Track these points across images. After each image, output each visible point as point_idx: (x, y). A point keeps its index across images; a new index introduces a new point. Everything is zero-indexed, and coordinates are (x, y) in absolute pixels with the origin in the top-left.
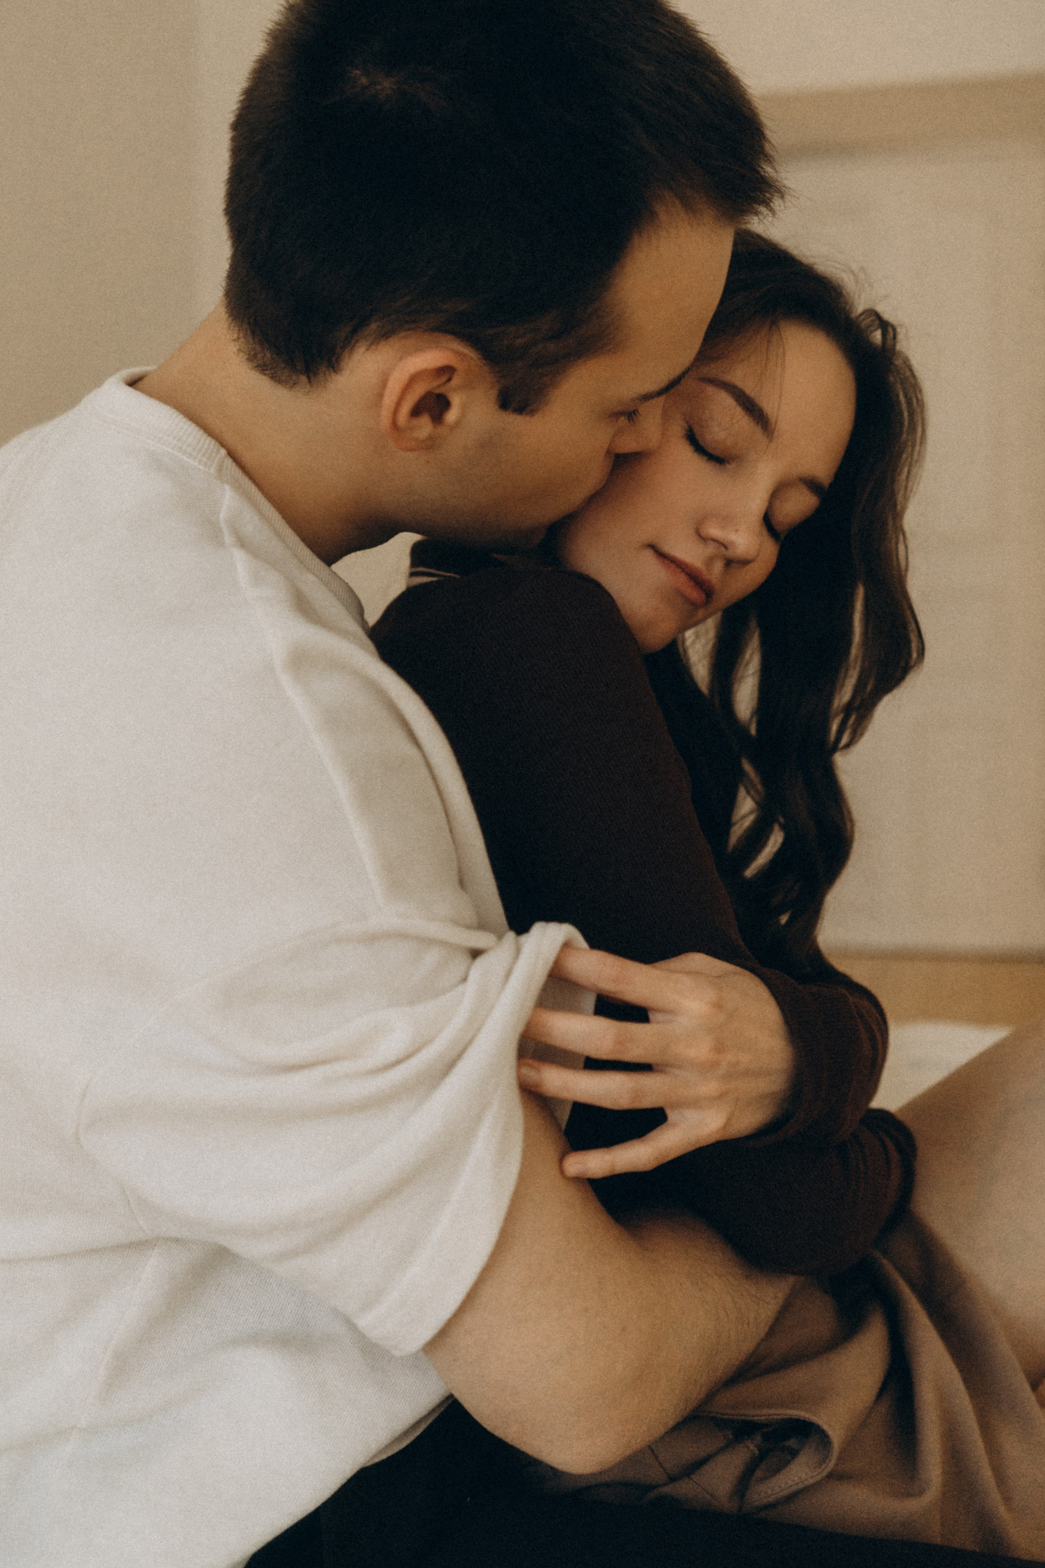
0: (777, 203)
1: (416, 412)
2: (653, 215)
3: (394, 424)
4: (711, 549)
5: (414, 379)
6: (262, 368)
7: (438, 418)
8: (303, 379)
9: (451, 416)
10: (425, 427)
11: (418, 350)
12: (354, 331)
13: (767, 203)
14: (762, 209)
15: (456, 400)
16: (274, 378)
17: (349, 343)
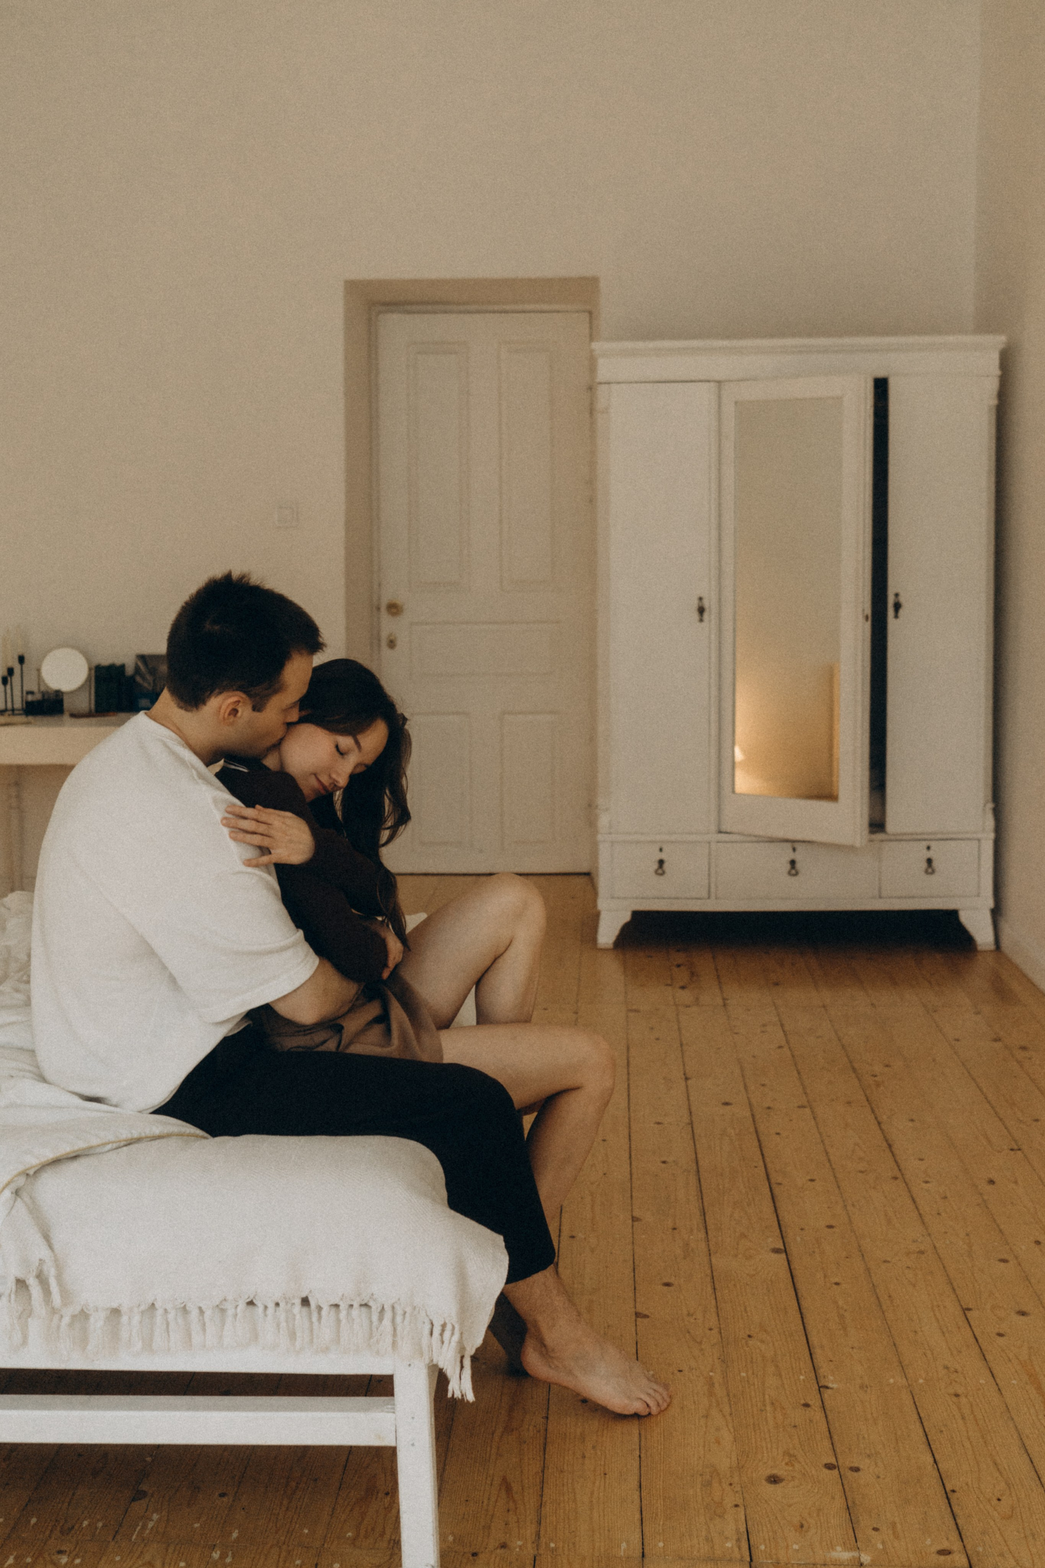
0: (324, 649)
1: (229, 714)
2: (291, 656)
3: (224, 718)
4: (331, 781)
5: (229, 705)
6: (181, 708)
7: (235, 715)
8: (195, 709)
9: (239, 714)
10: (232, 718)
11: (231, 697)
12: (210, 694)
13: (322, 649)
14: (320, 651)
15: (240, 710)
16: (186, 710)
17: (209, 697)
